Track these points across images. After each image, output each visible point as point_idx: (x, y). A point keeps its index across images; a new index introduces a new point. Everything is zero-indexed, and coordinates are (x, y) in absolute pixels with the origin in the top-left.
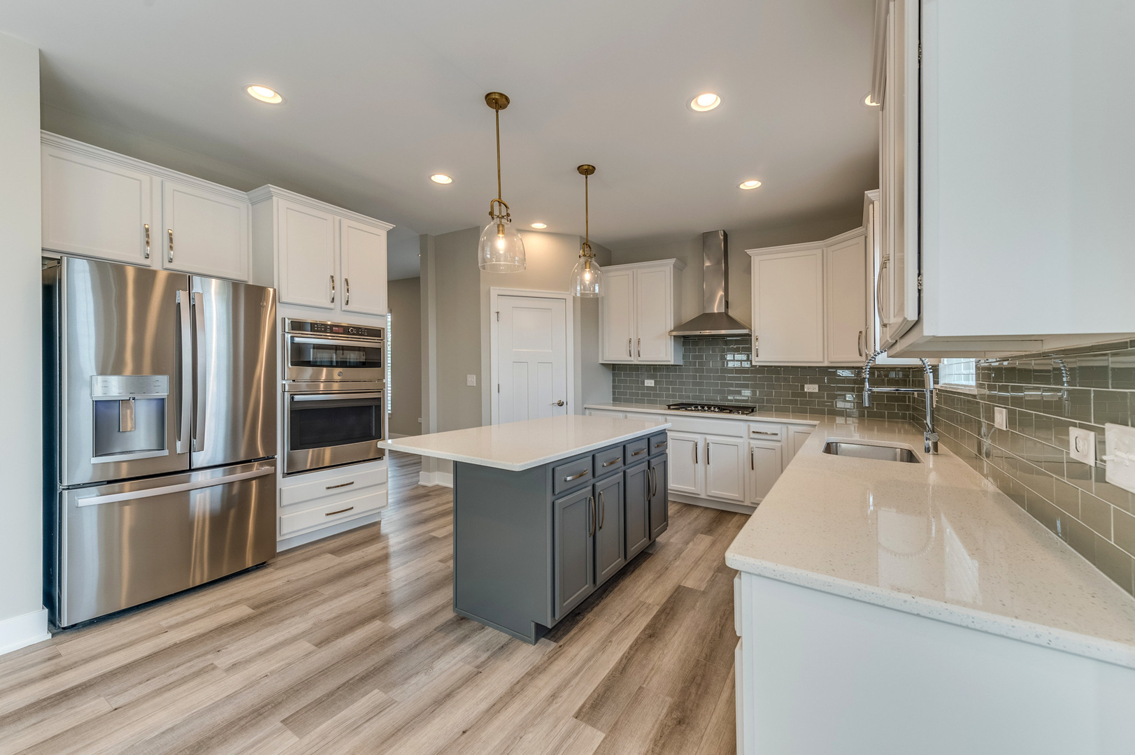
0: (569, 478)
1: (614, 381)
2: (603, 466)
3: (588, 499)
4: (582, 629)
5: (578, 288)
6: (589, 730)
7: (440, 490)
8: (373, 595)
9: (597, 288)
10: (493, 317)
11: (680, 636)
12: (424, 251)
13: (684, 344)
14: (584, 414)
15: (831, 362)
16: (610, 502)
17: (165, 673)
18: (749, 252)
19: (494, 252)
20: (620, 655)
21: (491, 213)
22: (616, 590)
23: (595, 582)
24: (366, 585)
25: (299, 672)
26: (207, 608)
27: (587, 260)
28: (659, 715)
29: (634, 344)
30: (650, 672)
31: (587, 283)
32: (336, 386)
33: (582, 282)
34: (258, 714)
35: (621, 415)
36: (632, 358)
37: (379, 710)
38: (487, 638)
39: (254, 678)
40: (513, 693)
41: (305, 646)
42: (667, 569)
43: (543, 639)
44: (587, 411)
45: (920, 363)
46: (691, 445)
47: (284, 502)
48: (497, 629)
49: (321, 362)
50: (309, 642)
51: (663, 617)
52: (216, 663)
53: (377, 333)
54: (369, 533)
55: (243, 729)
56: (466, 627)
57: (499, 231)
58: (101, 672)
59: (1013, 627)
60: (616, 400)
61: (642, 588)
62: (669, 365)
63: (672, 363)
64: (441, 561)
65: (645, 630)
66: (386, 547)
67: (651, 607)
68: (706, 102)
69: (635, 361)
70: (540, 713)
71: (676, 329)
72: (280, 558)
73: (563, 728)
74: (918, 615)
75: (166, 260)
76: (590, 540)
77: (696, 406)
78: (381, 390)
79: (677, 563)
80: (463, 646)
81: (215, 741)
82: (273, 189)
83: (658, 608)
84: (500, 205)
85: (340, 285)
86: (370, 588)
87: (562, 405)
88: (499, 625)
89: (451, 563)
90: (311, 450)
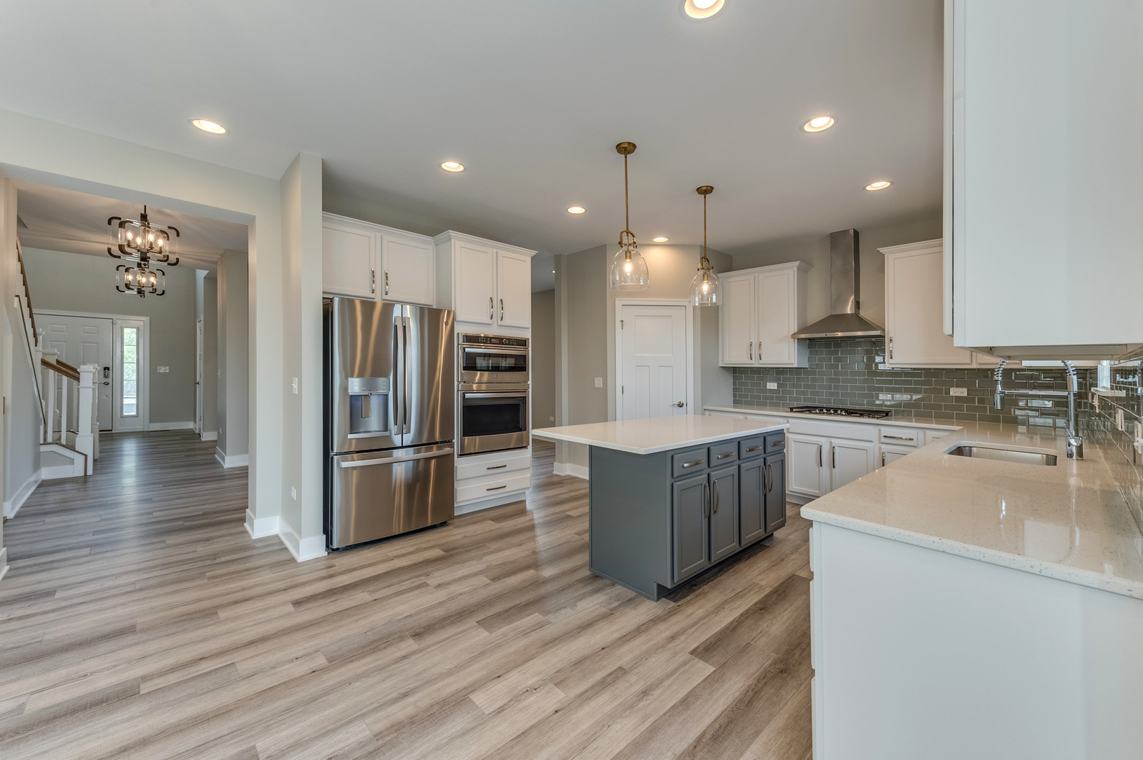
0: (686, 465)
1: (734, 384)
2: (718, 458)
3: (703, 485)
4: (697, 596)
5: (697, 300)
6: (701, 664)
7: (573, 480)
8: (527, 553)
9: (714, 297)
10: (618, 324)
11: (789, 613)
12: (558, 268)
13: (810, 346)
14: (703, 414)
15: (980, 364)
16: (725, 490)
17: (398, 583)
18: (882, 250)
19: (622, 274)
20: (731, 619)
21: (620, 243)
22: (730, 571)
23: (710, 559)
24: (520, 545)
25: (482, 595)
26: (415, 548)
27: (706, 273)
28: (764, 664)
29: (755, 348)
30: (758, 635)
31: (705, 293)
32: (484, 387)
33: (701, 293)
34: (460, 616)
35: (741, 416)
36: (753, 362)
37: (540, 626)
38: (617, 592)
39: (454, 594)
40: (639, 631)
41: (484, 580)
42: (783, 560)
43: (664, 599)
44: (707, 413)
45: (1062, 365)
46: (815, 448)
47: (458, 478)
48: (625, 586)
49: (481, 367)
50: (486, 577)
51: (775, 597)
52: (428, 582)
53: (523, 343)
54: (520, 508)
55: (453, 623)
56: (600, 583)
57: (626, 257)
58: (361, 578)
59: (1014, 560)
60: (737, 402)
61: (756, 572)
62: (793, 368)
63: (796, 366)
64: (576, 534)
65: (756, 604)
66: (532, 520)
67: (763, 587)
68: (820, 123)
69: (755, 363)
70: (662, 646)
71: (800, 331)
72: (456, 520)
73: (681, 658)
74: (943, 552)
75: (384, 293)
76: (705, 522)
77: (821, 409)
78: (525, 391)
79: (794, 557)
80: (598, 595)
81: (437, 626)
82: (452, 233)
83: (771, 589)
84: (628, 236)
85: (497, 305)
86: (523, 548)
87: (681, 406)
88: (627, 584)
89: (587, 537)
90: (477, 437)
